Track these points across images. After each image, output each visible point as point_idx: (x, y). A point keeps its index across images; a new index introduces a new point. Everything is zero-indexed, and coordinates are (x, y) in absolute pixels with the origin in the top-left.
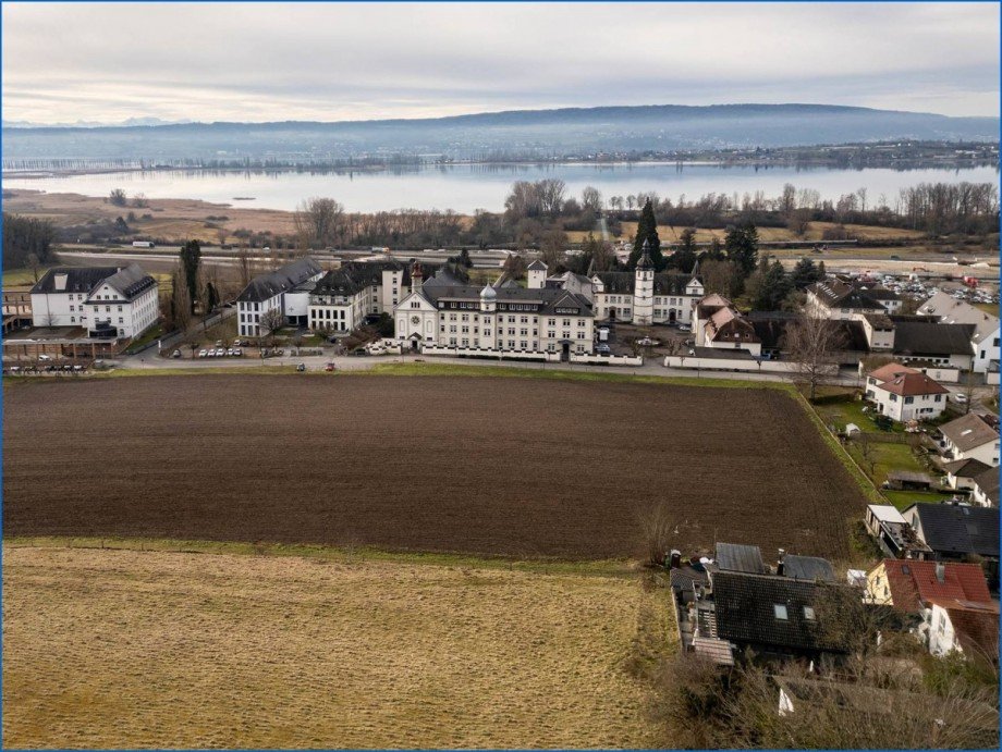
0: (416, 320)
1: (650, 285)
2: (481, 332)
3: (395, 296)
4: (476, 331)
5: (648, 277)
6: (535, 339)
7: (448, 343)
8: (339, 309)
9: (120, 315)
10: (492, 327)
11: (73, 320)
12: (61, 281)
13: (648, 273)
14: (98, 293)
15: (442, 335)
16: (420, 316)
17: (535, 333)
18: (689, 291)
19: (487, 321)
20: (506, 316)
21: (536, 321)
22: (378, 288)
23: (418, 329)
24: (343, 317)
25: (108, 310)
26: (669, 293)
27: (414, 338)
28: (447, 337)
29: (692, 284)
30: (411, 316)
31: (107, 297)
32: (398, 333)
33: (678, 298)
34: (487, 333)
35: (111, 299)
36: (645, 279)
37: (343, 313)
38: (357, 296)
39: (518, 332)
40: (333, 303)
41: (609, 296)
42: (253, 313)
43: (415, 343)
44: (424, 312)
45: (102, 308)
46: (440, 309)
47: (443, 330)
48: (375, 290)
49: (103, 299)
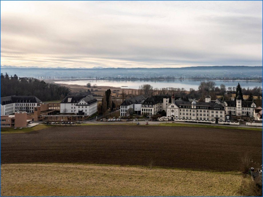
0: (173, 111)
1: (241, 104)
2: (192, 115)
3: (167, 106)
4: (190, 114)
5: (240, 102)
6: (208, 117)
7: (182, 118)
8: (150, 109)
9: (86, 109)
10: (195, 113)
11: (72, 111)
12: (70, 100)
13: (240, 101)
14: (80, 102)
15: (180, 116)
16: (174, 110)
17: (208, 115)
18: (252, 106)
19: (194, 111)
20: (199, 110)
21: (208, 112)
22: (162, 103)
23: (173, 114)
24: (151, 111)
25: (83, 107)
26: (246, 107)
27: (172, 116)
28: (182, 116)
29: (253, 104)
30: (171, 109)
31: (83, 103)
32: (167, 115)
33: (249, 108)
34: (194, 115)
35: (84, 104)
36: (239, 102)
37: (151, 110)
38: (155, 105)
39: (203, 115)
40: (148, 107)
41: (229, 107)
42: (125, 109)
43: (172, 118)
44: (175, 108)
45: (81, 107)
46: (180, 108)
47: (181, 114)
48: (161, 104)
49: (81, 104)
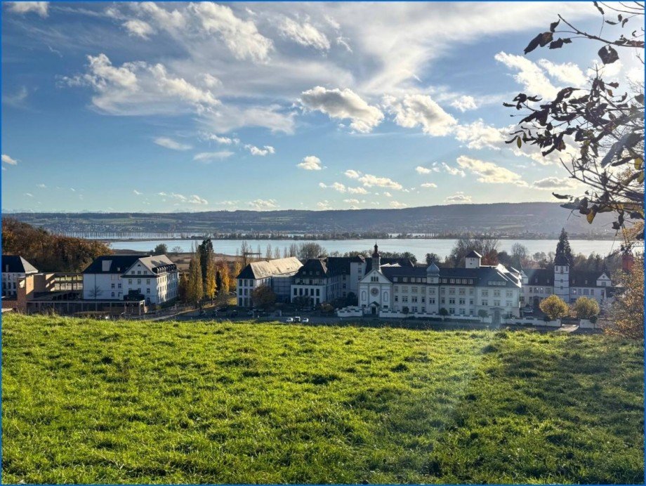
0: (375, 292)
1: (566, 277)
2: (427, 301)
3: (360, 275)
4: (423, 301)
5: (565, 272)
6: (472, 307)
7: (401, 309)
8: (315, 288)
9: (148, 286)
10: (436, 297)
11: (113, 295)
12: (106, 265)
13: (565, 268)
14: (133, 269)
15: (395, 304)
16: (378, 288)
17: (471, 302)
18: (599, 283)
19: (432, 292)
20: (447, 288)
21: (471, 293)
22: (347, 277)
23: (376, 299)
24: (318, 294)
25: (139, 283)
26: (583, 285)
27: (373, 305)
28: (400, 304)
29: (601, 278)
30: (371, 288)
31: (139, 272)
32: (361, 303)
33: (590, 289)
34: (432, 302)
35: (142, 274)
36: (562, 273)
37: (318, 291)
38: (330, 279)
39: (457, 301)
40: (311, 283)
41: (533, 287)
42: (249, 288)
43: (374, 309)
44: (381, 285)
45: (135, 280)
46: (394, 283)
47: (396, 300)
48: (344, 279)
49: (136, 274)
